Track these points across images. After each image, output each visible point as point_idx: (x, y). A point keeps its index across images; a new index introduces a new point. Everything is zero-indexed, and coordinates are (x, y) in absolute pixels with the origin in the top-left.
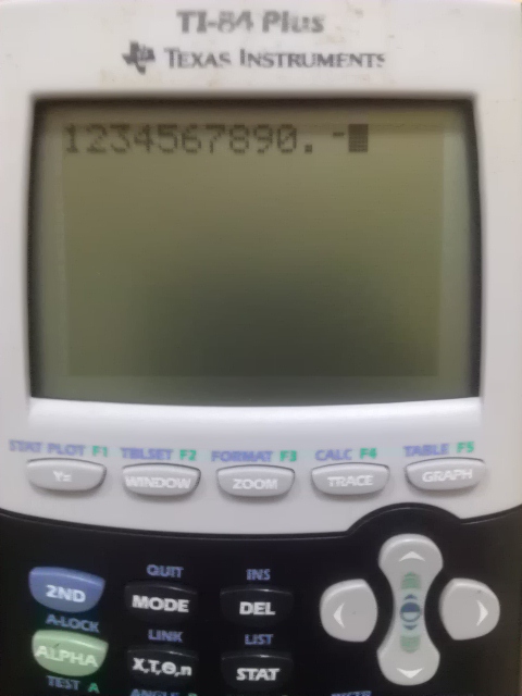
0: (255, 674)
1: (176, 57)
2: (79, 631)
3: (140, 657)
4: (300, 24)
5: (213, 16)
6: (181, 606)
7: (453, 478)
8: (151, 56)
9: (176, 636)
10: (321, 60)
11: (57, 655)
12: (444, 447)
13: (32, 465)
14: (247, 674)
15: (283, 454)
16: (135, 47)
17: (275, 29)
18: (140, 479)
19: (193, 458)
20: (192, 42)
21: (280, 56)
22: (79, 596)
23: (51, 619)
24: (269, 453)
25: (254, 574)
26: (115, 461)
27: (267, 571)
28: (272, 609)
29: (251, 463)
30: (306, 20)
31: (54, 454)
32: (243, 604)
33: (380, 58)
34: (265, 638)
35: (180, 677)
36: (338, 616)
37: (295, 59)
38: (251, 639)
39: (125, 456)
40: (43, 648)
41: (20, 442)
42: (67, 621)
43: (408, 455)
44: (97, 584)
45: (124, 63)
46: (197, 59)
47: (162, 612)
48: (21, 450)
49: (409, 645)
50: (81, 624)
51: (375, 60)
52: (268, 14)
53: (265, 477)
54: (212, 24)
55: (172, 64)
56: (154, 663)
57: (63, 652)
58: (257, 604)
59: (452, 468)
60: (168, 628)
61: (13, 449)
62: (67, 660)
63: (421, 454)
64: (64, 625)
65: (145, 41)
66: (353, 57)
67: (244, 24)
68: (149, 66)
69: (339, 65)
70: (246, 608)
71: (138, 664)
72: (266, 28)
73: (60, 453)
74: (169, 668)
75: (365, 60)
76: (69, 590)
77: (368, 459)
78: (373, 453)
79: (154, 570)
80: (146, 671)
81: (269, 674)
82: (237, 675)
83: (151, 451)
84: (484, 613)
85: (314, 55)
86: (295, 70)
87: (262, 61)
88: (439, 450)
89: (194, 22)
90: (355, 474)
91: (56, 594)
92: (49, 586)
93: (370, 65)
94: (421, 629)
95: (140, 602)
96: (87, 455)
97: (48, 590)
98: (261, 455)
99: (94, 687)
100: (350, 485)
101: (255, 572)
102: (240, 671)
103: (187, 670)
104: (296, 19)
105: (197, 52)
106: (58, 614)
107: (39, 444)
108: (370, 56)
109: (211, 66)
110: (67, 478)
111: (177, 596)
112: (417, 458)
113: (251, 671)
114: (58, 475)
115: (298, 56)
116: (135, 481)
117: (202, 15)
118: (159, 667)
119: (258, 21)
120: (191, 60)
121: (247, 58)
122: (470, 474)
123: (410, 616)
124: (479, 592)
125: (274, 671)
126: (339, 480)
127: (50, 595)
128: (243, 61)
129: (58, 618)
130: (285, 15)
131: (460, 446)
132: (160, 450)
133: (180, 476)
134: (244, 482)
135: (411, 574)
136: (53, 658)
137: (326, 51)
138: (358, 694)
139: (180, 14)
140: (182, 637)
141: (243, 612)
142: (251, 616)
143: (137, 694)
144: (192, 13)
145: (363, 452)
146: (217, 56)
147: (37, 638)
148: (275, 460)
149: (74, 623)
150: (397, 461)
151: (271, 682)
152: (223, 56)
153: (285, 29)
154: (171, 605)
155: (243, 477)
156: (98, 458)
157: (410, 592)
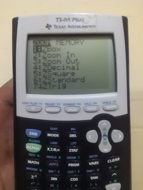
1: (56, 27)
2: (36, 143)
3: (49, 147)
4: (79, 20)
5: (63, 19)
6: (57, 135)
7: (112, 108)
10: (83, 27)
11: (31, 148)
12: (110, 102)
13: (27, 107)
14: (71, 150)
15: (78, 104)
16: (48, 25)
17: (75, 21)
19: (59, 105)
20: (58, 24)
21: (76, 26)
22: (36, 134)
23: (30, 140)
24: (75, 104)
25: (72, 129)
26: (44, 106)
27: (75, 129)
28: (76, 136)
29: (71, 106)
30: (80, 19)
31: (31, 105)
32: (70, 135)
33: (95, 26)
34: (75, 143)
35: (57, 152)
36: (90, 137)
37: (79, 27)
38: (72, 143)
39: (46, 105)
40: (28, 146)
41: (24, 103)
42: (33, 141)
43: (103, 103)
44: (40, 132)
45: (45, 28)
46: (60, 27)
49: (105, 144)
50: (36, 141)
52: (73, 18)
53: (74, 108)
54: (62, 20)
55: (55, 28)
56: (52, 148)
57: (32, 147)
58: (73, 135)
59: (112, 106)
60: (55, 141)
62: (33, 149)
64: (32, 142)
65: (50, 24)
66: (90, 26)
67: (69, 20)
68: (50, 28)
69: (87, 28)
71: (48, 149)
72: (73, 21)
74: (55, 150)
76: (34, 133)
77: (95, 105)
78: (96, 103)
79: (52, 129)
80: (50, 150)
81: (76, 150)
82: (69, 151)
83: (51, 104)
86: (79, 29)
87: (72, 27)
89: (59, 20)
90: (92, 107)
91: (31, 134)
92: (30, 132)
94: (107, 139)
95: (49, 135)
96: (38, 105)
98: (73, 104)
99: (38, 156)
100: (92, 110)
101: (73, 128)
102: (70, 150)
103: (58, 150)
104: (78, 19)
105: (60, 25)
107: (28, 103)
108: (93, 26)
109: (62, 28)
110: (34, 109)
111: (57, 134)
112: (105, 104)
113: (72, 150)
114: (32, 108)
115: (79, 26)
116: (48, 109)
117: (61, 19)
118: (53, 150)
119: (71, 20)
120: (58, 27)
122: (116, 107)
123: (105, 137)
124: (119, 132)
125: (77, 150)
126: (89, 109)
127: (30, 134)
128: (69, 27)
129: (31, 140)
130: (77, 19)
131: (113, 101)
132: (53, 104)
133: (57, 108)
134: (70, 109)
135: (104, 128)
136: (30, 148)
137: (85, 25)
138: (95, 155)
139: (56, 18)
140: (57, 143)
141: (70, 137)
142: (72, 138)
143: (48, 157)
144: (59, 18)
145: (94, 103)
146: (63, 26)
147: (27, 144)
148: (76, 105)
149: (35, 141)
150: (100, 104)
151: (76, 152)
152: (65, 26)
153: (77, 21)
154: (55, 135)
155: (70, 108)
156: (40, 105)
157: (104, 132)
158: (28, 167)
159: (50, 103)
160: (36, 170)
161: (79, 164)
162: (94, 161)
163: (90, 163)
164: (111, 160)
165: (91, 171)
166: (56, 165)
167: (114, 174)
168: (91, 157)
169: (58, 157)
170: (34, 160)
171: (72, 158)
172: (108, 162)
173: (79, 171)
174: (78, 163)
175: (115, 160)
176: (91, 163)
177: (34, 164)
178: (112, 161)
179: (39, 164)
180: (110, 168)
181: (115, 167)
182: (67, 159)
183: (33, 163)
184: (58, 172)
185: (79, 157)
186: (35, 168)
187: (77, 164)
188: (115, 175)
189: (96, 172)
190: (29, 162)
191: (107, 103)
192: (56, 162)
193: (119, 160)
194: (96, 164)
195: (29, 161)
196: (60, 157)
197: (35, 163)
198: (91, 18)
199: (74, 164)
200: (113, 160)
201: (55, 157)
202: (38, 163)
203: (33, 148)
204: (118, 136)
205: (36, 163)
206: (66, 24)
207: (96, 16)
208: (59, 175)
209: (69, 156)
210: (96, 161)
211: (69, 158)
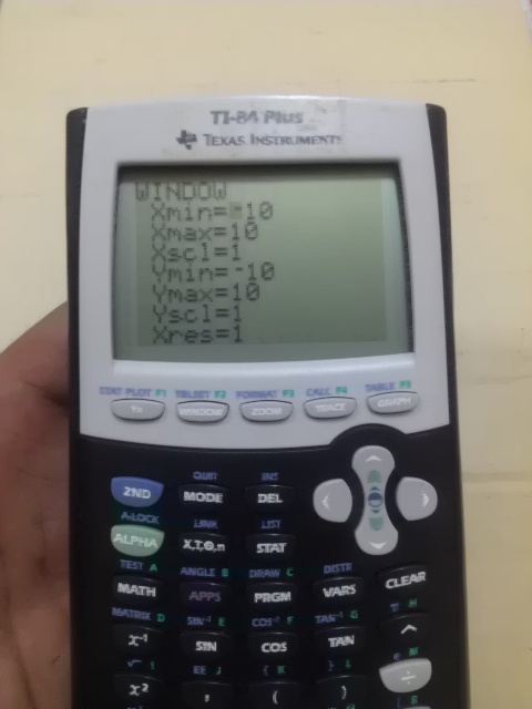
0: (270, 548)
1: (211, 140)
2: (144, 524)
3: (188, 538)
4: (288, 118)
5: (233, 114)
6: (217, 498)
7: (398, 404)
8: (194, 139)
9: (212, 524)
10: (302, 140)
11: (129, 539)
13: (115, 403)
14: (263, 547)
15: (285, 393)
16: (184, 133)
17: (272, 122)
18: (189, 410)
19: (224, 396)
20: (219, 131)
21: (276, 138)
22: (146, 494)
23: (125, 515)
24: (275, 392)
25: (267, 476)
26: (171, 400)
27: (276, 474)
28: (280, 498)
29: (263, 399)
30: (291, 115)
31: (130, 396)
32: (260, 495)
33: (338, 138)
34: (276, 523)
35: (217, 552)
36: (325, 502)
37: (286, 140)
38: (266, 524)
39: (178, 396)
40: (119, 535)
41: (108, 388)
42: (136, 516)
43: (368, 391)
44: (159, 487)
45: (177, 143)
46: (224, 141)
47: (205, 503)
48: (108, 393)
49: (376, 525)
50: (145, 518)
51: (335, 139)
52: (268, 112)
53: (273, 407)
54: (233, 119)
55: (208, 144)
56: (198, 542)
57: (133, 537)
58: (270, 495)
59: (397, 398)
60: (208, 518)
61: (102, 393)
62: (136, 543)
63: (378, 390)
64: (134, 520)
65: (190, 130)
66: (322, 138)
67: (252, 119)
68: (193, 144)
69: (313, 142)
70: (263, 498)
71: (187, 544)
72: (266, 121)
73: (134, 395)
74: (209, 546)
75: (329, 140)
76: (140, 490)
77: (341, 394)
78: (345, 390)
80: (193, 549)
81: (280, 547)
82: (256, 549)
83: (196, 392)
84: (426, 500)
85: (297, 137)
86: (286, 146)
87: (265, 142)
88: (388, 386)
89: (221, 118)
90: (333, 403)
91: (131, 493)
92: (126, 488)
94: (383, 507)
95: (189, 496)
96: (152, 396)
97: (124, 491)
98: (269, 393)
100: (331, 412)
101: (268, 474)
102: (259, 546)
103: (221, 547)
104: (285, 116)
105: (224, 136)
106: (130, 510)
107: (120, 389)
108: (333, 137)
109: (232, 145)
110: (140, 410)
111: (214, 492)
112: (374, 392)
113: (267, 545)
114: (134, 408)
115: (288, 138)
116: (186, 411)
117: (226, 113)
119: (261, 117)
120: (220, 141)
121: (254, 139)
122: (409, 401)
123: (375, 502)
124: (423, 485)
125: (283, 545)
126: (322, 408)
127: (126, 494)
128: (252, 142)
129: (129, 514)
130: (279, 113)
131: (402, 384)
132: (201, 392)
133: (216, 408)
134: (259, 411)
135: (374, 472)
136: (126, 543)
137: (305, 135)
138: (343, 565)
139: (212, 112)
140: (218, 524)
141: (260, 501)
142: (266, 505)
143: (185, 571)
144: (220, 112)
145: (338, 389)
146: (236, 138)
147: (115, 529)
148: (280, 397)
149: (141, 518)
150: (361, 395)
151: (280, 554)
152: (240, 139)
153: (278, 122)
154: (211, 498)
155: (259, 407)
156: (160, 398)
157: (374, 485)
158: (117, 607)
159: (191, 388)
160: (146, 616)
161: (289, 593)
162: (339, 584)
163: (328, 589)
164: (396, 581)
165: (331, 618)
166: (212, 600)
167: (409, 627)
168: (328, 569)
169: (218, 572)
170: (138, 584)
171: (268, 573)
172: (388, 586)
173: (290, 619)
174: (286, 591)
175: (412, 580)
176: (331, 589)
177: (140, 597)
178: (399, 582)
179: (154, 595)
180: (394, 606)
181: (413, 603)
182: (251, 576)
183: (134, 593)
184: (221, 622)
185: (291, 572)
186: (142, 609)
187: (283, 594)
188: (410, 631)
189: (346, 621)
190: (123, 588)
191: (381, 388)
192: (214, 590)
193: (424, 578)
194: (348, 593)
195: (120, 585)
196: (225, 573)
197: (142, 594)
198: (324, 111)
199: (275, 594)
200: (403, 578)
201: (208, 572)
202: (152, 592)
203: (136, 540)
204: (419, 499)
205: (145, 591)
206: (245, 130)
207: (341, 104)
208: (222, 634)
209: (256, 568)
210: (349, 583)
211: (256, 574)
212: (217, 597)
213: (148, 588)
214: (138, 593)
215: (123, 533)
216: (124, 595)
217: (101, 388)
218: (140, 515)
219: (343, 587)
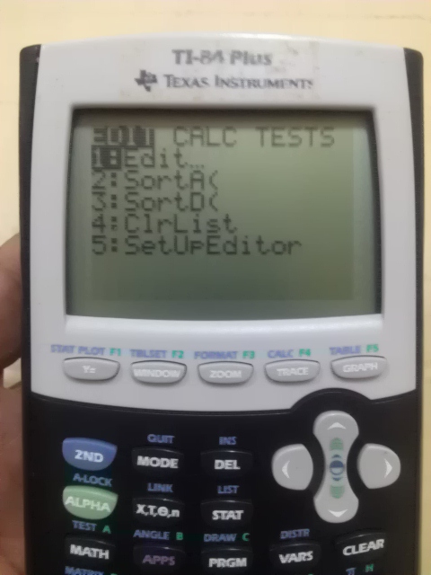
0: (226, 515)
1: (172, 81)
2: (97, 486)
3: (141, 504)
4: (256, 59)
5: (197, 53)
6: (172, 463)
7: (364, 369)
8: (154, 80)
9: (167, 488)
10: (270, 83)
11: (81, 503)
12: (358, 349)
13: (67, 361)
14: (220, 514)
15: (245, 354)
16: (143, 73)
17: (239, 63)
18: (144, 371)
19: (181, 357)
20: (181, 71)
21: (242, 81)
22: (98, 458)
23: (77, 477)
24: (235, 353)
25: (224, 440)
26: (126, 359)
27: (234, 438)
28: (238, 465)
29: (223, 360)
30: (260, 56)
31: (83, 355)
32: (217, 462)
33: (310, 82)
34: (232, 489)
35: (171, 518)
36: (285, 470)
37: (254, 83)
38: (222, 489)
39: (133, 355)
40: (71, 497)
41: (59, 346)
42: (88, 478)
43: (333, 353)
44: (112, 449)
45: (136, 84)
46: (186, 83)
47: (159, 469)
48: (59, 351)
49: (337, 493)
50: (98, 480)
51: (306, 84)
52: (235, 52)
53: (232, 369)
54: (196, 59)
55: (169, 85)
56: (152, 508)
57: (85, 501)
58: (228, 461)
59: (363, 363)
60: (163, 482)
61: (53, 351)
62: (88, 507)
63: (342, 353)
64: (85, 481)
65: (150, 70)
66: (292, 82)
67: (217, 60)
68: (153, 86)
69: (282, 86)
70: (220, 465)
71: (141, 509)
72: (233, 62)
73: (87, 353)
74: (163, 511)
75: (300, 84)
76: (92, 453)
77: (304, 357)
78: (308, 353)
79: (152, 438)
80: (146, 514)
81: (236, 514)
82: (212, 515)
83: (151, 351)
84: (389, 468)
85: (265, 81)
86: (253, 90)
87: (231, 84)
88: (354, 349)
89: (184, 57)
90: (296, 367)
91: (82, 456)
92: (77, 451)
93: (303, 86)
94: (345, 476)
95: (143, 461)
96: (107, 355)
97: (76, 454)
98: (229, 354)
99: (107, 529)
100: (293, 375)
101: (225, 439)
102: (215, 513)
103: (176, 513)
104: (253, 56)
105: (185, 76)
106: (83, 472)
107: (72, 347)
108: (303, 81)
109: (195, 87)
110: (93, 370)
111: (169, 456)
112: (339, 356)
113: (223, 512)
114: (86, 368)
115: (255, 81)
117: (189, 53)
118: (156, 511)
119: (227, 57)
120: (182, 83)
121: (220, 82)
122: (376, 367)
123: (337, 470)
124: (386, 453)
125: (240, 512)
126: (285, 371)
127: (78, 457)
128: (217, 84)
129: (82, 476)
130: (246, 53)
131: (369, 347)
132: (158, 351)
133: (174, 369)
134: (218, 372)
135: (337, 439)
136: (78, 505)
137: (273, 78)
138: (300, 531)
139: (174, 51)
140: (173, 488)
141: (217, 467)
142: (223, 471)
143: (138, 533)
144: (183, 51)
145: (301, 352)
146: (199, 80)
147: (67, 490)
148: (239, 358)
149: (94, 480)
150: (325, 358)
151: (237, 521)
152: (203, 80)
153: (245, 63)
154: (165, 463)
155: (217, 369)
156: (114, 357)
157: (336, 453)
158: (70, 566)
159: (147, 347)
161: (245, 560)
162: (296, 551)
163: (284, 555)
164: (353, 548)
166: (166, 563)
168: (285, 534)
169: (173, 536)
170: (91, 545)
171: (223, 537)
172: (345, 553)
174: (241, 557)
175: (369, 547)
176: (288, 556)
177: (92, 559)
178: (357, 549)
180: (351, 570)
181: (369, 568)
182: (206, 540)
183: (86, 555)
185: (247, 537)
186: (95, 569)
187: (238, 560)
190: (76, 550)
191: (346, 352)
192: (168, 554)
193: (382, 546)
194: (304, 560)
195: (73, 546)
196: (180, 536)
197: (95, 556)
198: (295, 52)
199: (230, 559)
200: (361, 546)
202: (106, 555)
203: (88, 503)
204: (381, 466)
205: (98, 553)
206: (209, 71)
207: (313, 45)
209: (211, 533)
210: (305, 549)
211: (210, 538)
212: (172, 561)
213: (101, 551)
214: (90, 555)
215: (75, 496)
216: (77, 557)
217: (53, 346)
218: (92, 477)
219: (300, 554)
